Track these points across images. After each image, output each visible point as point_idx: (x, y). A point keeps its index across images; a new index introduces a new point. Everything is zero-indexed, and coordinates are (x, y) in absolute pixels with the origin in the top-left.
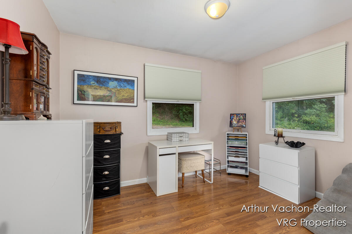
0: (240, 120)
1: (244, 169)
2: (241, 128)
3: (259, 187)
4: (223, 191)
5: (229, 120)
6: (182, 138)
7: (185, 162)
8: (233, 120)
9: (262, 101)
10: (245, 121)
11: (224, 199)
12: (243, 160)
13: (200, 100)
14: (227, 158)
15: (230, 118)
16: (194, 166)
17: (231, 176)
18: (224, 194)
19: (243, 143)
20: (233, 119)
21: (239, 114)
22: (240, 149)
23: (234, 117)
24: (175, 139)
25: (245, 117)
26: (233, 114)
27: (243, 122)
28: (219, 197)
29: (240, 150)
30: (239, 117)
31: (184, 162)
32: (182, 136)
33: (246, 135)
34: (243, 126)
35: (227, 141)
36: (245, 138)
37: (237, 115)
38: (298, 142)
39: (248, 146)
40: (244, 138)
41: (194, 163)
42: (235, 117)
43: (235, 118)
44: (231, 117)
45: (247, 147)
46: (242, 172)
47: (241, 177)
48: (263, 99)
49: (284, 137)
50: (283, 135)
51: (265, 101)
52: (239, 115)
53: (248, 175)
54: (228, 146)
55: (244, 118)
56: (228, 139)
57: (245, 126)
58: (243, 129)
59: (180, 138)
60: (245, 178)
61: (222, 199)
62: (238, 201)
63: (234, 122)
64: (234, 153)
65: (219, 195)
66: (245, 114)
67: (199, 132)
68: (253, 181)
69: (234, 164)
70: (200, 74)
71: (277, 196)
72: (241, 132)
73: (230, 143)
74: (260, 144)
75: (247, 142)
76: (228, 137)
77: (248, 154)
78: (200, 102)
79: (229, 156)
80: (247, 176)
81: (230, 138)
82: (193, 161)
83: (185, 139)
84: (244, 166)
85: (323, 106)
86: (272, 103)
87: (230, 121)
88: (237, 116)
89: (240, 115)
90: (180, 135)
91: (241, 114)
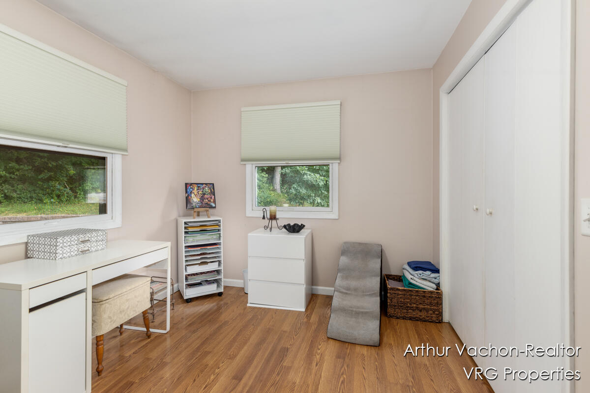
0: (204, 194)
1: (213, 283)
2: (208, 209)
3: (249, 305)
4: (199, 338)
5: (184, 195)
6: (88, 244)
7: (106, 304)
8: (193, 195)
9: (241, 163)
10: (213, 196)
11: (210, 352)
12: (213, 267)
13: (126, 150)
14: (184, 270)
15: (186, 192)
16: (128, 308)
17: (193, 303)
18: (203, 344)
19: (215, 237)
20: (191, 193)
21: (202, 184)
22: (208, 247)
23: (193, 189)
24: (67, 249)
25: (214, 189)
26: (191, 184)
27: (211, 198)
28: (199, 353)
29: (209, 250)
30: (203, 188)
31: (103, 306)
32: (87, 239)
33: (219, 221)
34: (211, 206)
35: (185, 237)
36: (217, 227)
37: (199, 185)
38: (295, 224)
39: (221, 241)
40: (214, 228)
41: (127, 300)
42: (196, 189)
43: (195, 191)
44: (188, 190)
45: (220, 243)
46: (212, 289)
47: (211, 300)
48: (243, 160)
49: (278, 219)
50: (277, 217)
51: (245, 164)
52: (202, 186)
53: (222, 291)
54: (187, 247)
55: (211, 190)
56: (186, 233)
57: (214, 205)
58: (211, 211)
59: (82, 246)
60: (218, 297)
61: (208, 353)
62: (236, 343)
63: (195, 199)
64: (199, 257)
65: (198, 349)
66: (213, 184)
67: (120, 226)
68: (233, 299)
69: (197, 279)
70: (125, 88)
71: (277, 310)
72: (208, 217)
73: (191, 239)
74: (249, 234)
75: (220, 234)
76: (185, 228)
77: (222, 255)
78: (122, 155)
79: (187, 265)
80: (220, 294)
81: (190, 229)
82: (126, 296)
83: (97, 245)
84: (214, 278)
85: (264, 176)
86: (255, 167)
87: (187, 198)
88: (198, 187)
89: (204, 185)
90: (82, 237)
91: (206, 184)
